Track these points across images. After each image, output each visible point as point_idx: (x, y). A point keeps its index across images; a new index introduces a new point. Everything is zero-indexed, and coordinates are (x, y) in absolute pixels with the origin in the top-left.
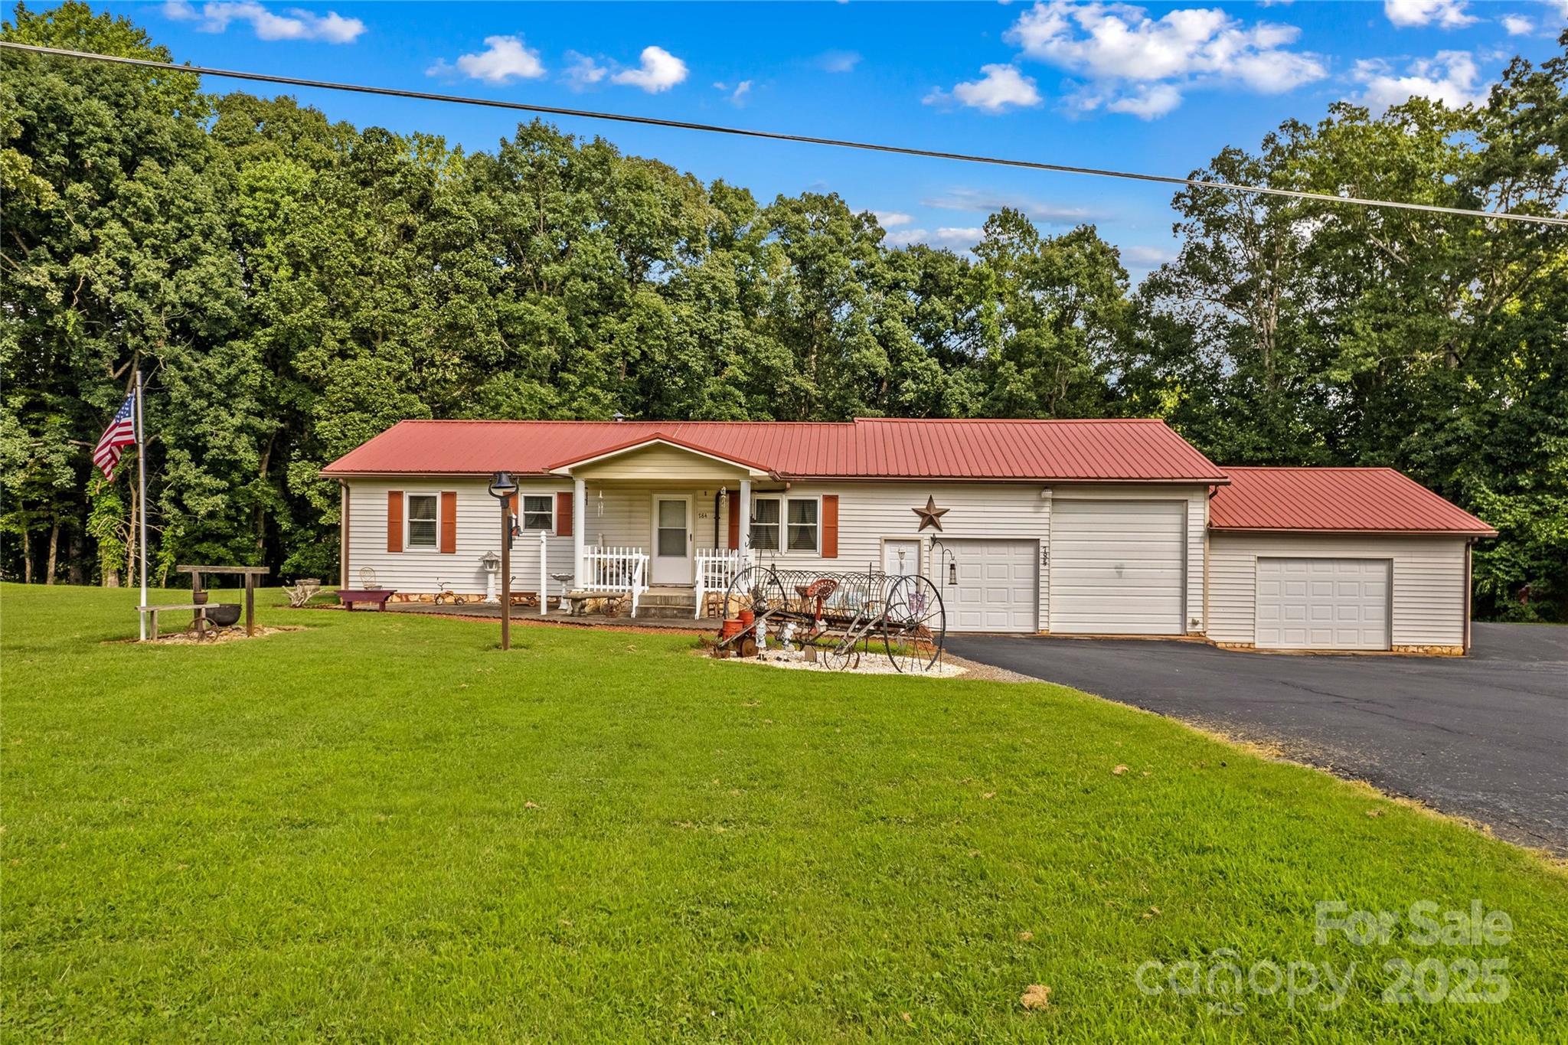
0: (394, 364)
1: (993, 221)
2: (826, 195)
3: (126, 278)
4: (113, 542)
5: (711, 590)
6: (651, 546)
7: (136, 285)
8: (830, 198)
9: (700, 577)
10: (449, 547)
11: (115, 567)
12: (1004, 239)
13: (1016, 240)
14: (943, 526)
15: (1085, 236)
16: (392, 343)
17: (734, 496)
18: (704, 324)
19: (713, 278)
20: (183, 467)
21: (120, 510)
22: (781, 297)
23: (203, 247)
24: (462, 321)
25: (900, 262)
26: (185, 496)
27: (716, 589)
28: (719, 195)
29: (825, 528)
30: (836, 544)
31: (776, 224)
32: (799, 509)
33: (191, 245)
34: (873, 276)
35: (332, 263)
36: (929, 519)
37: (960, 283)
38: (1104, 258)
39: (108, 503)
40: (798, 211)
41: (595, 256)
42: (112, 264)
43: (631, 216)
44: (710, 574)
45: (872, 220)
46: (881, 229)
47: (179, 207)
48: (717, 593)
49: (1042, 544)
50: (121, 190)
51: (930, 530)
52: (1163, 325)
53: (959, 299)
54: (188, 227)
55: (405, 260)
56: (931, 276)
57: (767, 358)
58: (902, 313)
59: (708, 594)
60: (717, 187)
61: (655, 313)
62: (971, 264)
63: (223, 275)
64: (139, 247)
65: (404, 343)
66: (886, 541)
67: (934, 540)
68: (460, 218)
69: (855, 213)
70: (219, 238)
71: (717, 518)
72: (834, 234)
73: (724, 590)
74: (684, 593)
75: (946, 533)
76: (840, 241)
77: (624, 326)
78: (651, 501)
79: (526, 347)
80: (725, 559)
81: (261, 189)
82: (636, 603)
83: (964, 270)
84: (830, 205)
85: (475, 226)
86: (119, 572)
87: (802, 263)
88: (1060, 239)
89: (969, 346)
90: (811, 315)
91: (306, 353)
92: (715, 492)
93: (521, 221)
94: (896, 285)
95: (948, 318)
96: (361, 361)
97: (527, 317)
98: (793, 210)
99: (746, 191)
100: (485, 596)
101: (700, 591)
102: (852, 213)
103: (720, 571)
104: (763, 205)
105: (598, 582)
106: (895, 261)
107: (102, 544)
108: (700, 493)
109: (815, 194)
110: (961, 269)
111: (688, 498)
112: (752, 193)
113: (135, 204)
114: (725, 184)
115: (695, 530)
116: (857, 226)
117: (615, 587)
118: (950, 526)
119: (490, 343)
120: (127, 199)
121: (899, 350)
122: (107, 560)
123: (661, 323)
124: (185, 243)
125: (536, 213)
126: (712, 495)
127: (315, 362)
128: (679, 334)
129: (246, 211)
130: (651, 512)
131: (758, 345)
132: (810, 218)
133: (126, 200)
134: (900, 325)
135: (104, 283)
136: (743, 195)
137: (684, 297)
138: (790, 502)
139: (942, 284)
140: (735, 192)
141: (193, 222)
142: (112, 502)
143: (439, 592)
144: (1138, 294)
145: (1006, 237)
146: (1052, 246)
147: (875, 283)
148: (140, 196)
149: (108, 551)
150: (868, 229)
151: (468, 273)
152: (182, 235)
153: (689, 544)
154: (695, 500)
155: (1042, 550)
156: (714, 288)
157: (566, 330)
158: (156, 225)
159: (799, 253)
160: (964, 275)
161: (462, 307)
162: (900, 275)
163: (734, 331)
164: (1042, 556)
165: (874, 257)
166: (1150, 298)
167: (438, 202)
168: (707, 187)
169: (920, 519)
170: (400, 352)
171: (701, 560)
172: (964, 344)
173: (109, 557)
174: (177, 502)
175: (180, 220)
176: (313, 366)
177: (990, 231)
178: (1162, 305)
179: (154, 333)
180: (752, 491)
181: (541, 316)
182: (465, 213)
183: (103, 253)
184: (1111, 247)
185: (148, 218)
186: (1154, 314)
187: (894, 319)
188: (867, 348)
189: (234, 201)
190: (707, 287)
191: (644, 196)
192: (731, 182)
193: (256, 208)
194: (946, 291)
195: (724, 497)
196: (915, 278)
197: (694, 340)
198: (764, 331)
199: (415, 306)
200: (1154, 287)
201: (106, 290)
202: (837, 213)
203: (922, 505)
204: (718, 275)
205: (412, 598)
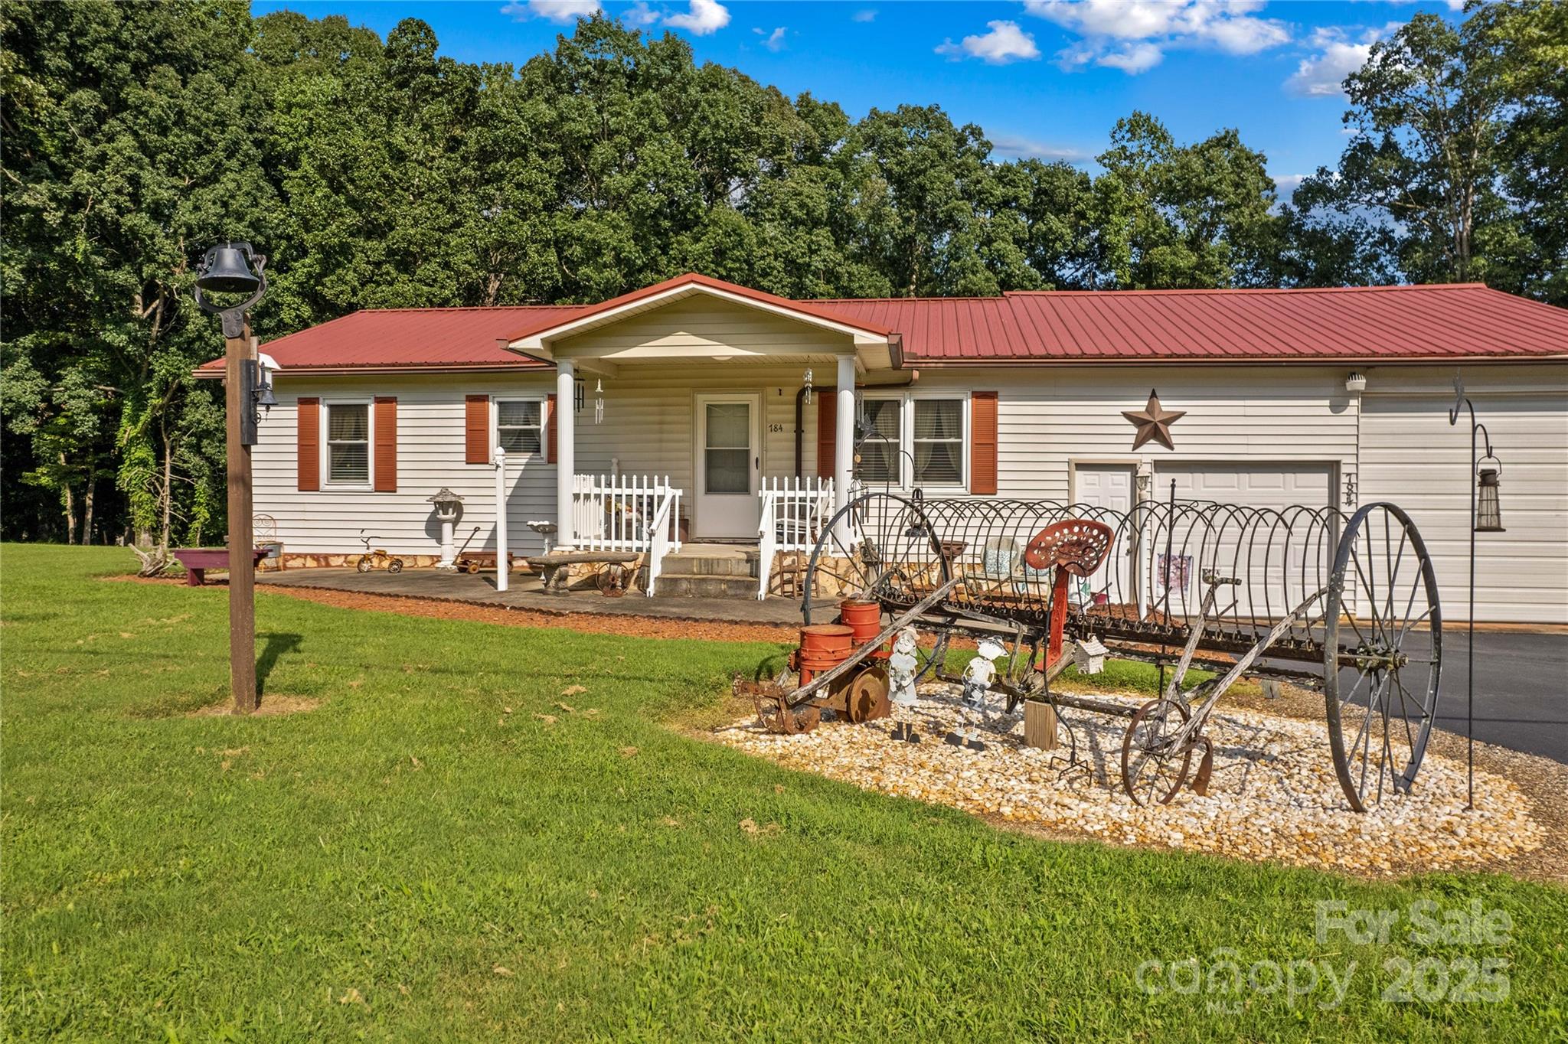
0: (435, 290)
1: (1121, 126)
2: (925, 108)
3: (135, 198)
4: (146, 496)
5: (787, 547)
6: (693, 478)
7: (148, 206)
8: (930, 109)
9: (768, 524)
10: (387, 483)
11: (147, 524)
12: (1133, 147)
13: (1147, 148)
14: (1174, 440)
15: (1227, 141)
16: (433, 265)
17: (828, 396)
18: (790, 246)
19: (800, 194)
20: (202, 410)
21: (151, 461)
22: (877, 217)
23: (227, 163)
24: (512, 238)
25: (1011, 176)
26: (205, 442)
27: (798, 546)
28: (807, 108)
29: (976, 445)
30: (994, 471)
31: (871, 141)
32: (931, 416)
33: (212, 162)
34: (980, 192)
35: (364, 173)
36: (1151, 429)
37: (1079, 199)
38: (1248, 164)
39: (139, 454)
40: (895, 124)
41: (663, 163)
42: (120, 182)
43: (704, 118)
44: (786, 520)
45: (977, 132)
46: (988, 143)
47: (197, 118)
48: (798, 553)
49: (1344, 469)
50: (131, 100)
51: (1154, 450)
52: (1316, 240)
53: (1081, 215)
54: (208, 141)
55: (448, 172)
56: (1045, 192)
57: (861, 287)
58: (1012, 234)
59: (781, 554)
60: (805, 100)
61: (734, 231)
62: (1092, 177)
63: (248, 194)
64: (153, 164)
65: (446, 266)
66: (1081, 466)
67: (1160, 466)
68: (508, 122)
69: (958, 126)
70: (247, 155)
71: (799, 431)
72: (936, 146)
73: (810, 548)
74: (738, 553)
75: (1180, 453)
76: (943, 155)
77: (699, 246)
78: (693, 405)
79: (587, 270)
80: (812, 494)
81: (298, 105)
82: (656, 570)
83: (1084, 184)
84: (931, 118)
85: (528, 132)
86: (154, 529)
87: (899, 182)
88: (1194, 147)
89: (1084, 275)
90: (910, 240)
91: (334, 278)
92: (795, 390)
93: (580, 127)
94: (1006, 203)
95: (1067, 238)
96: (398, 286)
97: (588, 235)
98: (889, 123)
99: (836, 105)
100: (439, 558)
101: (768, 549)
102: (955, 126)
103: (803, 516)
104: (855, 122)
105: (608, 537)
106: (1004, 176)
107: (134, 499)
108: (772, 392)
109: (913, 106)
110: (1081, 183)
111: (752, 399)
112: (841, 108)
113: (146, 114)
114: (812, 97)
115: (764, 449)
116: (961, 141)
117: (626, 543)
118: (1186, 443)
119: (545, 265)
120: (137, 108)
121: (1010, 276)
122: (139, 515)
123: (741, 243)
124: (205, 159)
125: (597, 118)
126: (790, 394)
127: (344, 287)
128: (763, 258)
129: (282, 129)
130: (693, 423)
131: (850, 274)
132: (907, 133)
133: (138, 110)
134: (1012, 247)
135: (111, 202)
136: (833, 109)
137: (768, 216)
138: (920, 404)
139: (1058, 199)
140: (825, 107)
141: (214, 137)
142: (142, 452)
143: (364, 551)
144: (1289, 203)
145: (1136, 143)
146: (1187, 154)
147: (981, 201)
148: (152, 105)
149: (139, 507)
150: (973, 144)
151: (519, 186)
152: (201, 150)
153: (754, 472)
154: (764, 402)
155: (1344, 479)
156: (802, 205)
157: (631, 249)
158: (171, 138)
159: (896, 169)
160: (1088, 189)
161: (511, 223)
162: (1011, 192)
163: (824, 252)
164: (1344, 489)
165: (980, 173)
166: (1305, 209)
167: (484, 104)
168: (794, 99)
169: (1135, 430)
170: (441, 276)
171: (769, 497)
172: (1080, 273)
173: (141, 513)
174: (197, 449)
175: (198, 133)
176: (342, 292)
177: (1118, 136)
178: (1320, 215)
179: (167, 258)
180: (858, 387)
181: (603, 233)
182: (516, 117)
183: (108, 169)
184: (1256, 152)
185: (164, 131)
186: (1308, 227)
187: (1003, 240)
188: (974, 273)
189: (269, 118)
190: (793, 204)
191: (720, 95)
192: (819, 97)
193: (291, 125)
194: (1061, 209)
195: (811, 400)
196: (1027, 197)
197: (779, 265)
198: (857, 258)
199: (458, 224)
200: (1311, 193)
201: (113, 210)
202: (939, 127)
203: (1139, 406)
204: (806, 190)
205: (335, 562)
